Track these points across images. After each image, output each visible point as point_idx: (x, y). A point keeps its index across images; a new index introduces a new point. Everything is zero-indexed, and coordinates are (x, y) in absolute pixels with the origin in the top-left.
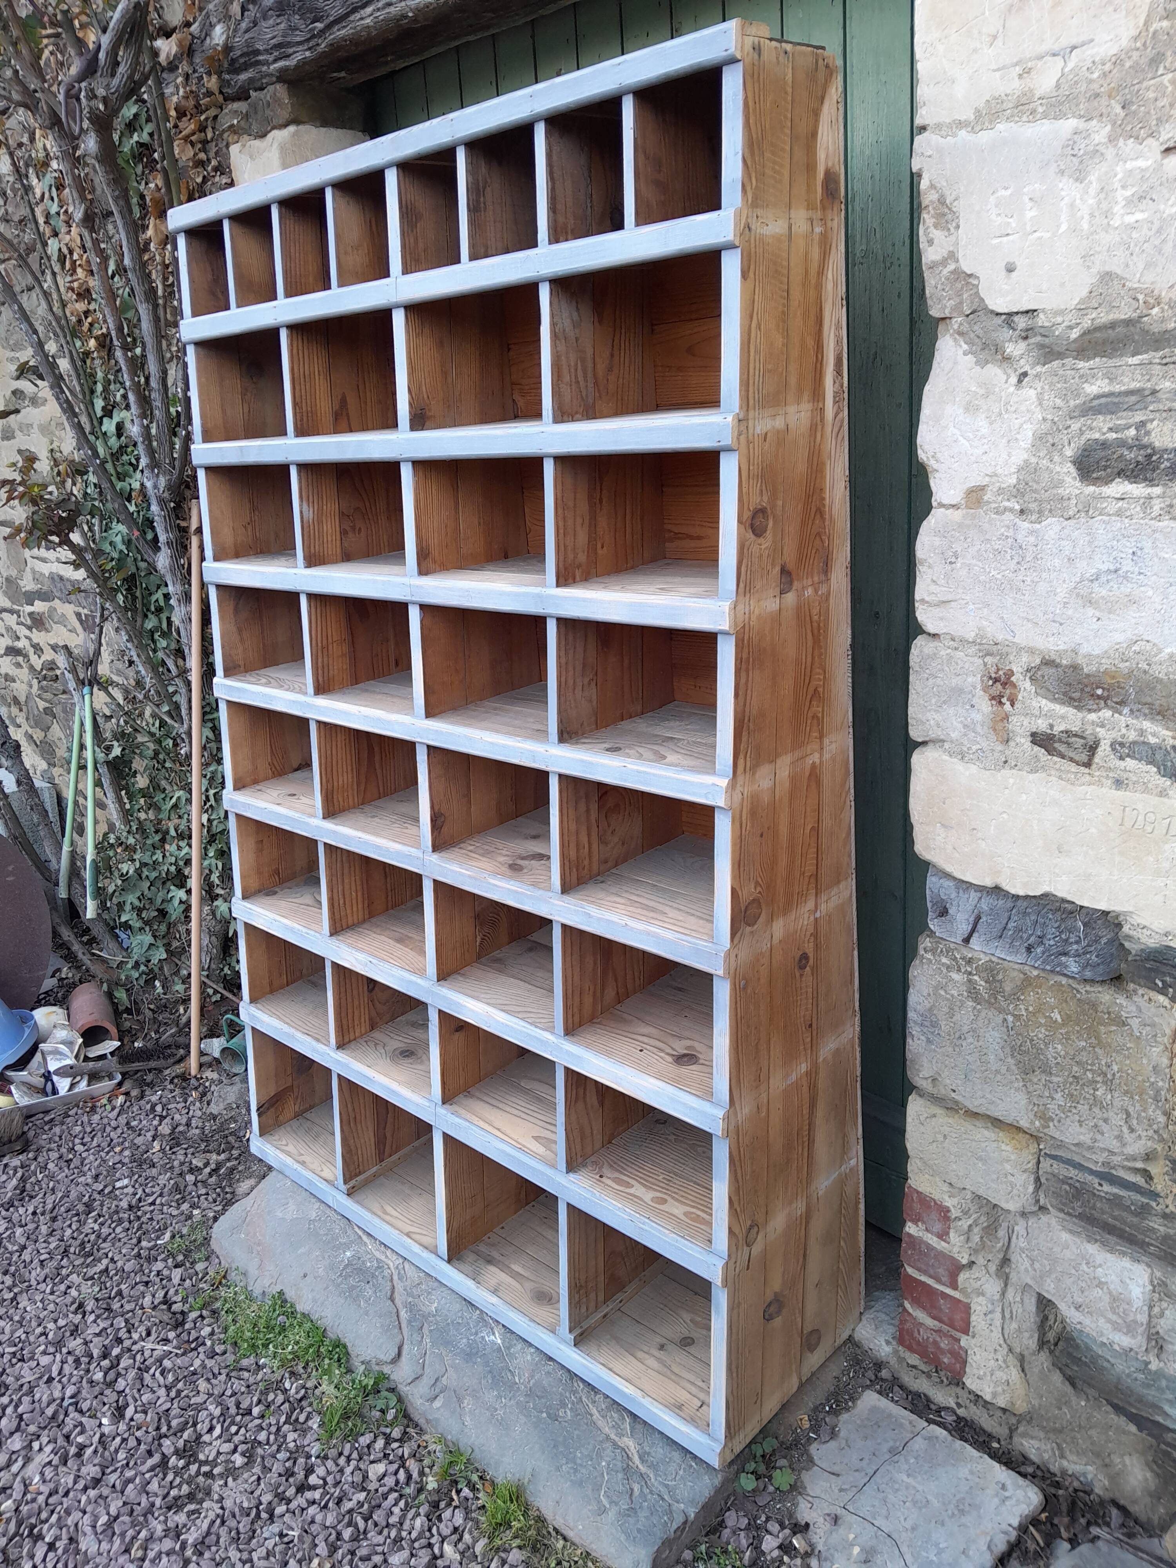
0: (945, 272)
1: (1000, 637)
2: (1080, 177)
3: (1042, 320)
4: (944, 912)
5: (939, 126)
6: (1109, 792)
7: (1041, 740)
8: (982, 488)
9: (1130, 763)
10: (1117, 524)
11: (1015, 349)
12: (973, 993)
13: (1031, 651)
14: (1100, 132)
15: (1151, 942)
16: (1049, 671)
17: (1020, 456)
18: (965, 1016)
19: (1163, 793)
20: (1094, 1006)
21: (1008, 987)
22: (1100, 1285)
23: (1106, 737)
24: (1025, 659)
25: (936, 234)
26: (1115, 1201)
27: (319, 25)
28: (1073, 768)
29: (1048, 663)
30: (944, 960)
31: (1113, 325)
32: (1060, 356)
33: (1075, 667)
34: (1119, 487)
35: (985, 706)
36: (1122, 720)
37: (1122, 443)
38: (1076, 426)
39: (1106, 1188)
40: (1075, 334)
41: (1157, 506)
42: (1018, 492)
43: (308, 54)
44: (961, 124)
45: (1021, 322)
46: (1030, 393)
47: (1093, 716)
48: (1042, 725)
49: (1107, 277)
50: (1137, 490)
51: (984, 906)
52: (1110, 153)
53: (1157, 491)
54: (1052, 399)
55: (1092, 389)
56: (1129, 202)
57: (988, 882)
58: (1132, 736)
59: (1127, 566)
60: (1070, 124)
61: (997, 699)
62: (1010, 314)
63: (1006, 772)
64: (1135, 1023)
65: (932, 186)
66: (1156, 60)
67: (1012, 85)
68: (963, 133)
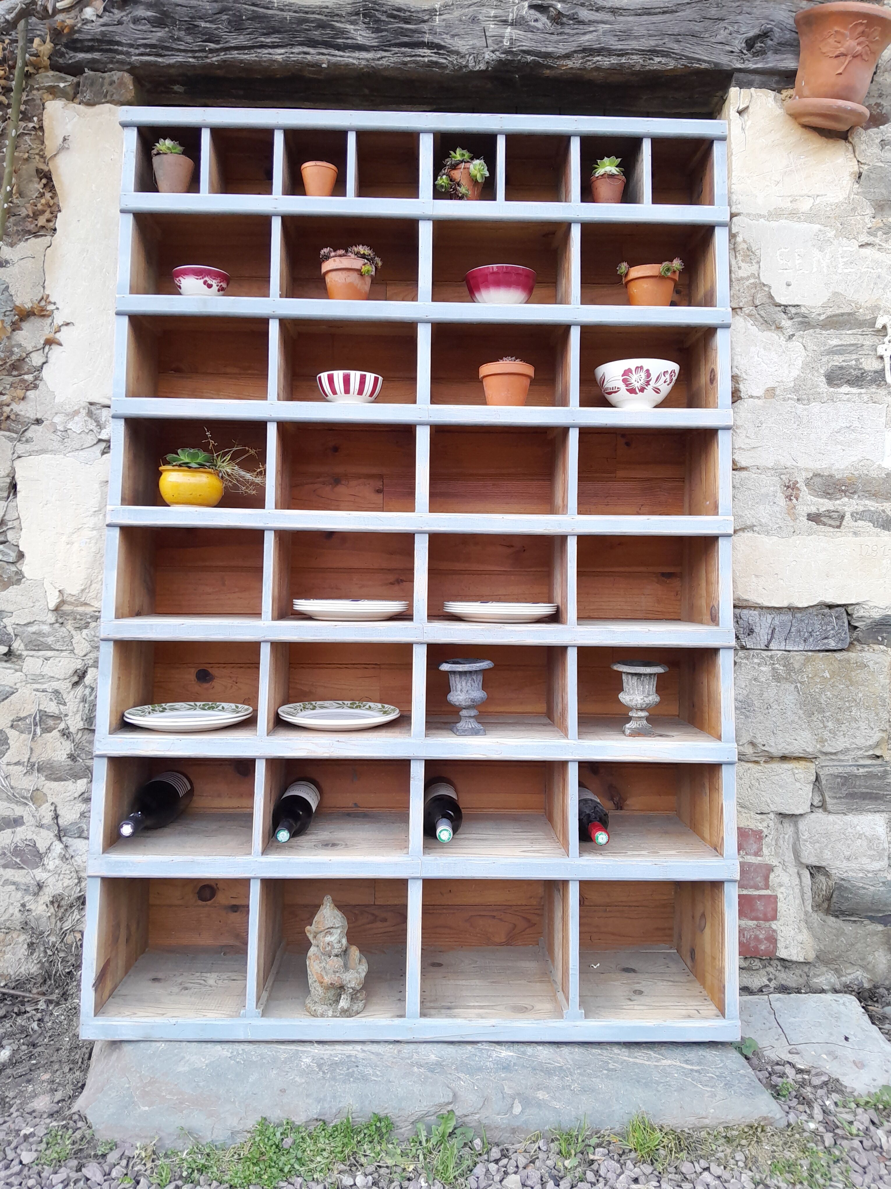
0: (747, 283)
1: (788, 464)
2: (821, 249)
3: (803, 310)
4: (751, 632)
5: (748, 215)
6: (851, 538)
7: (814, 518)
8: (773, 389)
9: (860, 523)
10: (849, 405)
11: (786, 323)
12: (776, 676)
13: (806, 470)
14: (831, 234)
15: (876, 615)
16: (818, 479)
17: (795, 373)
18: (771, 694)
19: (878, 535)
20: (848, 661)
21: (797, 666)
22: (860, 837)
23: (848, 511)
24: (805, 475)
25: (743, 265)
26: (870, 776)
27: (212, 46)
28: (831, 529)
29: (816, 475)
30: (756, 661)
31: (842, 315)
32: (814, 327)
33: (831, 476)
34: (846, 389)
35: (782, 501)
36: (854, 502)
37: (851, 367)
38: (825, 359)
39: (862, 770)
40: (822, 317)
41: (866, 398)
42: (796, 390)
44: (761, 216)
45: (793, 310)
46: (796, 345)
47: (838, 502)
48: (813, 510)
49: (836, 294)
50: (855, 390)
51: (776, 622)
52: (835, 242)
53: (863, 391)
54: (811, 346)
55: (835, 342)
56: (845, 263)
57: (785, 604)
58: (861, 508)
59: (856, 424)
60: (817, 227)
61: (789, 498)
62: (786, 306)
63: (795, 537)
64: (871, 664)
65: (744, 241)
66: (854, 209)
67: (786, 204)
68: (762, 220)
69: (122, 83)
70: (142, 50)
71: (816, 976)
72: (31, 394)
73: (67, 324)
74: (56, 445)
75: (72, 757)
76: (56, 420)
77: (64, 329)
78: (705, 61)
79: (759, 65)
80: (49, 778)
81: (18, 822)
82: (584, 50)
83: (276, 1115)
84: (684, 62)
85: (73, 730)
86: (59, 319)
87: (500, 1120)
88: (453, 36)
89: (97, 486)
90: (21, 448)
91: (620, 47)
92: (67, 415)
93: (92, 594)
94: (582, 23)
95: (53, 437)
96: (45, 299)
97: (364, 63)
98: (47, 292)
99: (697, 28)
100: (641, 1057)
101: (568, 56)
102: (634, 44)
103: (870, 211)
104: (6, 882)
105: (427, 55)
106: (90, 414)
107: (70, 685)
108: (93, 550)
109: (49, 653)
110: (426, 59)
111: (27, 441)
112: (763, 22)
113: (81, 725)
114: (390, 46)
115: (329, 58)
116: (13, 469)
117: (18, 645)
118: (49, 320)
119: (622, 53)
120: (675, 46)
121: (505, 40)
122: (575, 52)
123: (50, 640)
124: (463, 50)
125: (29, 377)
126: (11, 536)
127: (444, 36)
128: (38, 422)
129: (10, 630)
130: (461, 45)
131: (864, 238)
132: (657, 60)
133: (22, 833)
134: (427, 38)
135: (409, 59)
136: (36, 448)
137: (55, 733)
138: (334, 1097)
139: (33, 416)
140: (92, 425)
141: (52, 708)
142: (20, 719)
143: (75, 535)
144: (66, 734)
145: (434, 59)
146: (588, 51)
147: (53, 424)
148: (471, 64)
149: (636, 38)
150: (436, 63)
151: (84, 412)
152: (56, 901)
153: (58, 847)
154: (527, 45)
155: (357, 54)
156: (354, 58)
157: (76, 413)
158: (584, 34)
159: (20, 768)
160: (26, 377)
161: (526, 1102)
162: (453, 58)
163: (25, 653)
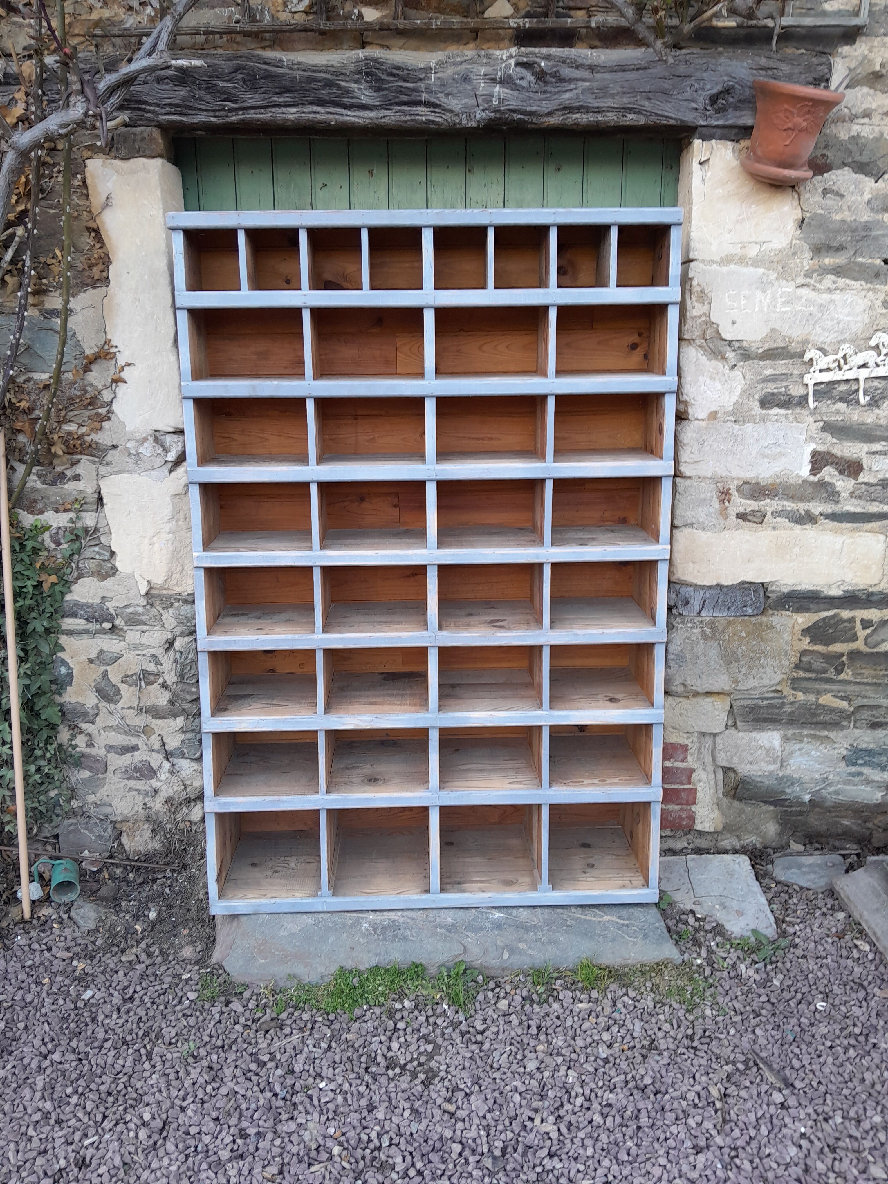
0: (700, 321)
1: (724, 475)
2: (764, 292)
3: (745, 344)
4: (687, 603)
5: (703, 261)
6: (771, 533)
7: (742, 516)
8: (716, 412)
9: (779, 519)
10: (777, 425)
11: (730, 355)
12: (704, 636)
13: (738, 479)
14: (773, 276)
15: (785, 590)
16: (747, 486)
17: (735, 398)
18: (700, 648)
19: (792, 529)
20: (761, 624)
21: (720, 628)
22: (761, 747)
23: (769, 510)
24: (736, 483)
25: (696, 304)
26: (771, 706)
27: (231, 105)
28: (755, 525)
29: (746, 483)
30: (690, 625)
31: (777, 348)
32: (753, 359)
33: (758, 483)
34: (776, 411)
35: (717, 504)
36: (774, 503)
37: (780, 393)
38: (760, 387)
39: (765, 702)
40: (760, 351)
41: (791, 418)
42: (733, 413)
43: (213, 119)
44: (714, 262)
45: (737, 345)
46: (737, 373)
47: (762, 503)
48: (741, 510)
49: (773, 330)
50: (782, 411)
51: (707, 595)
52: (776, 284)
53: (790, 412)
54: (749, 376)
55: (768, 372)
56: (783, 303)
57: (714, 583)
58: (780, 508)
59: (781, 441)
60: (761, 270)
61: (722, 501)
62: (731, 341)
63: (725, 532)
64: (778, 626)
65: (699, 284)
66: (794, 254)
67: (737, 250)
68: (715, 266)
69: (152, 139)
70: (168, 109)
71: (722, 840)
72: (106, 424)
73: (129, 365)
74: (131, 467)
75: (172, 703)
76: (129, 445)
77: (126, 368)
78: (672, 118)
79: (720, 123)
80: (154, 717)
81: (134, 748)
82: (565, 108)
83: (349, 964)
84: (653, 118)
85: (169, 683)
86: (121, 360)
87: (495, 963)
88: (447, 95)
89: (168, 499)
90: (103, 470)
91: (597, 105)
92: (137, 441)
93: (173, 582)
94: (562, 80)
95: (128, 460)
96: (108, 342)
97: (368, 121)
98: (109, 337)
99: (666, 86)
100: (589, 916)
101: (549, 114)
102: (610, 102)
103: (808, 255)
104: (131, 789)
105: (424, 114)
106: (156, 440)
107: (163, 651)
108: (171, 549)
109: (145, 628)
110: (424, 118)
111: (107, 464)
112: (726, 78)
113: (175, 679)
114: (391, 105)
115: (337, 117)
116: (99, 486)
117: (118, 622)
118: (113, 362)
119: (599, 111)
120: (646, 103)
121: (494, 99)
122: (557, 110)
123: (144, 618)
124: (457, 108)
125: (103, 411)
126: (103, 539)
127: (440, 95)
128: (115, 447)
129: (112, 611)
130: (455, 104)
131: (801, 280)
132: (631, 116)
133: (138, 756)
134: (425, 97)
135: (408, 118)
136: (115, 469)
137: (156, 685)
138: (387, 953)
139: (110, 444)
140: (160, 450)
141: (152, 667)
142: (128, 676)
143: (155, 538)
144: (164, 686)
145: (431, 118)
146: (568, 109)
147: (127, 449)
148: (464, 122)
149: (613, 96)
150: (433, 121)
151: (151, 439)
152: (168, 801)
153: (167, 765)
154: (513, 104)
155: (361, 113)
156: (359, 117)
157: (145, 439)
158: (566, 91)
159: (132, 711)
160: (100, 410)
161: (512, 951)
162: (448, 116)
163: (126, 628)
